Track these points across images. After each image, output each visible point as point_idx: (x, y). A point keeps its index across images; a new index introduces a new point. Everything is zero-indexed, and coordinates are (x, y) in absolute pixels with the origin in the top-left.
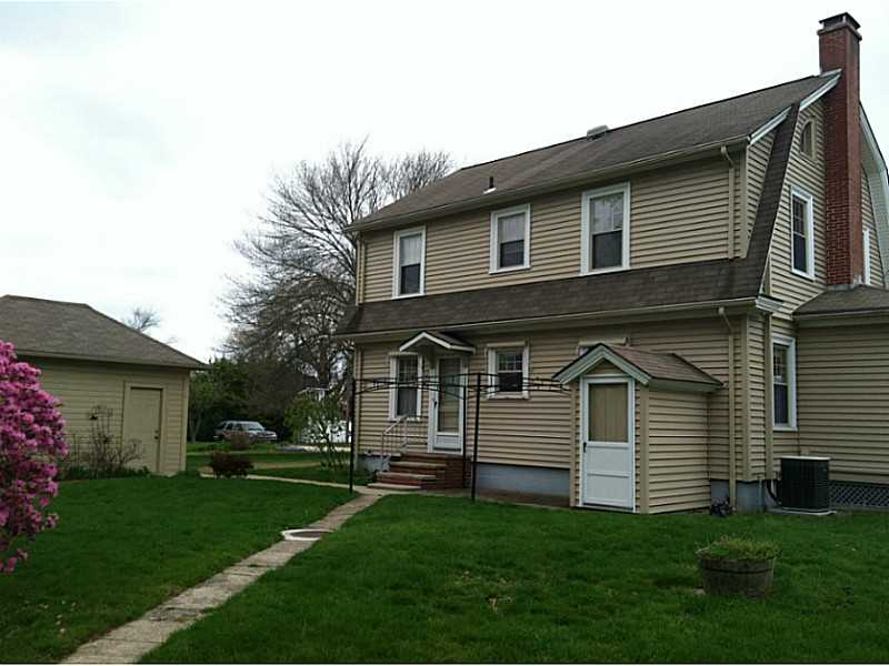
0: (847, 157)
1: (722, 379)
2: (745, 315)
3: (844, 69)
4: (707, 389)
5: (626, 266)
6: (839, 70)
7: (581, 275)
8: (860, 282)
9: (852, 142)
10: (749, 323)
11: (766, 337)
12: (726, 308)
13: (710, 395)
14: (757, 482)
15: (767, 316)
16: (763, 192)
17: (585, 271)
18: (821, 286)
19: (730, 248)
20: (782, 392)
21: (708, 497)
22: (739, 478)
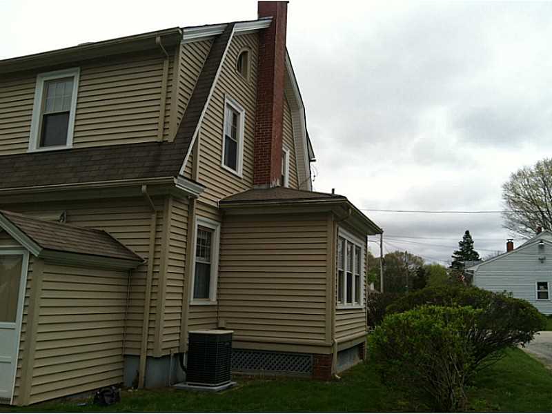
0: (273, 84)
1: (143, 256)
2: (169, 195)
3: (275, 16)
4: (128, 265)
5: (69, 145)
6: (271, 17)
7: (28, 151)
8: (278, 184)
9: (278, 75)
10: (171, 203)
11: (190, 218)
12: (148, 186)
13: (131, 271)
14: (169, 356)
15: (192, 199)
16: (196, 88)
17: (33, 147)
18: (249, 185)
19: (160, 133)
20: (203, 270)
21: (120, 373)
22: (150, 354)
